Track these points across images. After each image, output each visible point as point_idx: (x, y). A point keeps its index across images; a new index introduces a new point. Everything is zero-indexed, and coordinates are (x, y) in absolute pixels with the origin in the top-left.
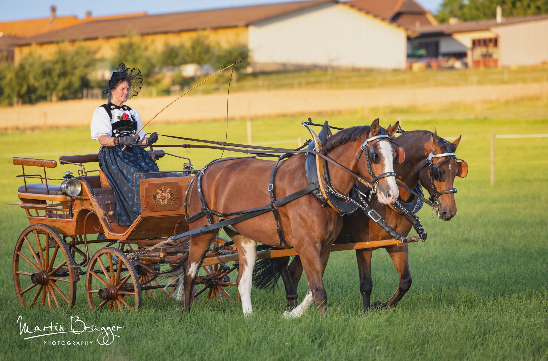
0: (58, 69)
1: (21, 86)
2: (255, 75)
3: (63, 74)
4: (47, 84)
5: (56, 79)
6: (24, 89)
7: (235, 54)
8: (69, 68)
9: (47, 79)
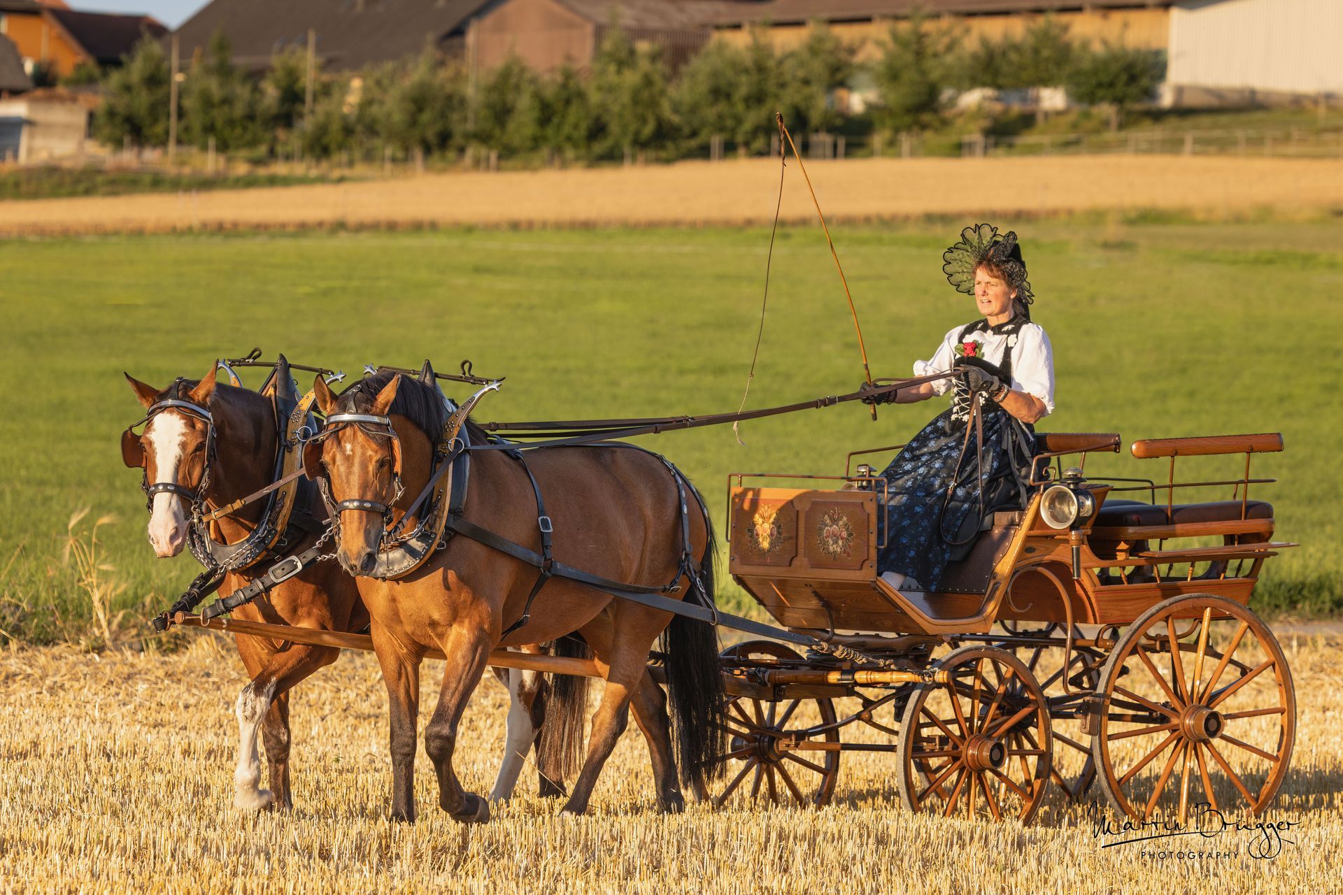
0: (744, 87)
1: (644, 121)
2: (1182, 112)
3: (757, 98)
4: (720, 117)
5: (740, 107)
6: (648, 129)
7: (1114, 68)
8: (771, 86)
9: (722, 107)
